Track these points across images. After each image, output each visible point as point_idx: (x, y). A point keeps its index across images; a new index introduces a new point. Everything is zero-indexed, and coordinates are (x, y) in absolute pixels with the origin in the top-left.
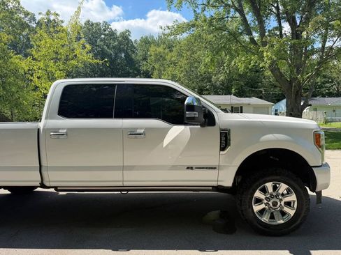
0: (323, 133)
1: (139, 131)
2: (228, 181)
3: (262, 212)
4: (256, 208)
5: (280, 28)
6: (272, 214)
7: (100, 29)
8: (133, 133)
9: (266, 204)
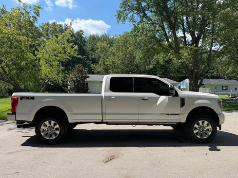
0: (221, 100)
1: (145, 98)
2: (183, 120)
3: (197, 133)
4: (195, 132)
5: (185, 37)
6: (201, 134)
7: (62, 29)
8: (143, 99)
9: (199, 130)
